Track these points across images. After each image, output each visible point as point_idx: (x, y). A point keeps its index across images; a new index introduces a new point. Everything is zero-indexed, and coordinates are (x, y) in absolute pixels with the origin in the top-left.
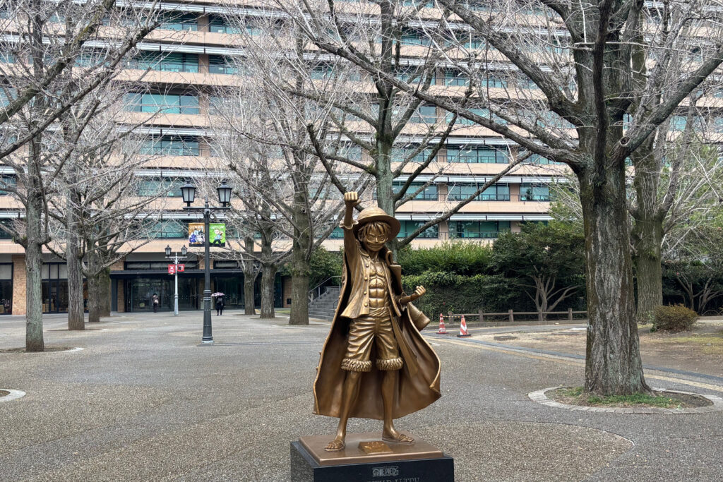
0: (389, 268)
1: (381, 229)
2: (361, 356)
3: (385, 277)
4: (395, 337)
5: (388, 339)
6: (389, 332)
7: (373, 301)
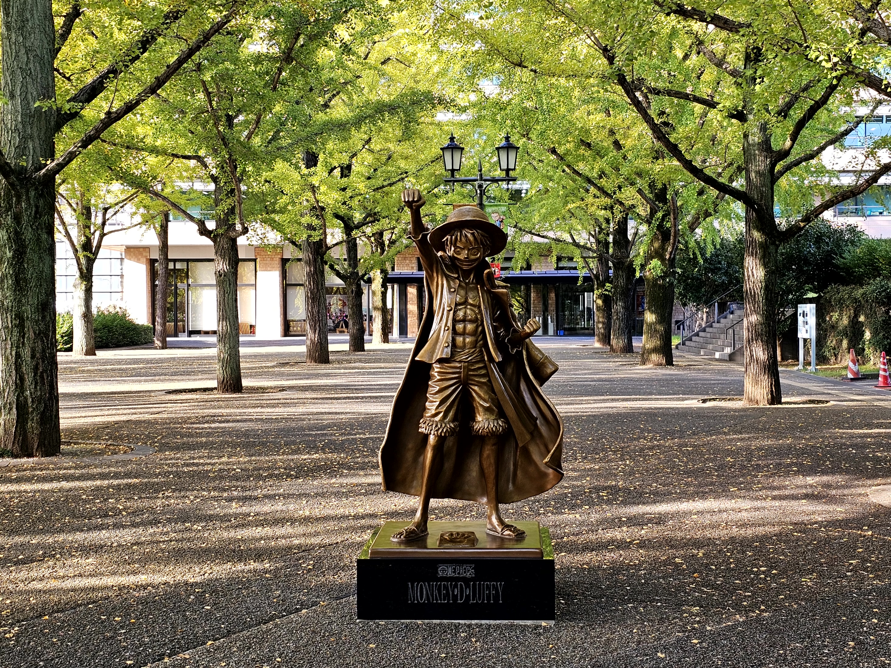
0: (490, 293)
1: (471, 238)
2: (442, 414)
5: (481, 393)
6: (483, 383)
7: (459, 339)
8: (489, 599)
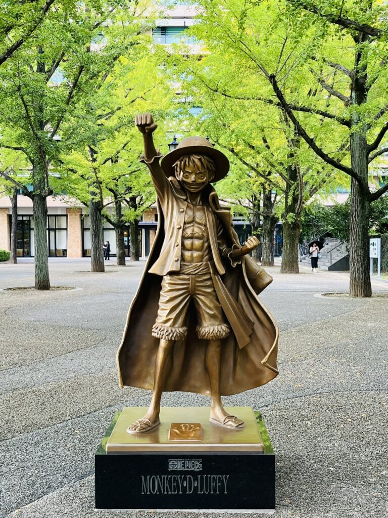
0: (214, 213)
1: (198, 163)
2: (172, 321)
3: (205, 226)
4: (217, 300)
5: (207, 302)
6: (209, 293)
7: (187, 254)
8: (215, 491)
